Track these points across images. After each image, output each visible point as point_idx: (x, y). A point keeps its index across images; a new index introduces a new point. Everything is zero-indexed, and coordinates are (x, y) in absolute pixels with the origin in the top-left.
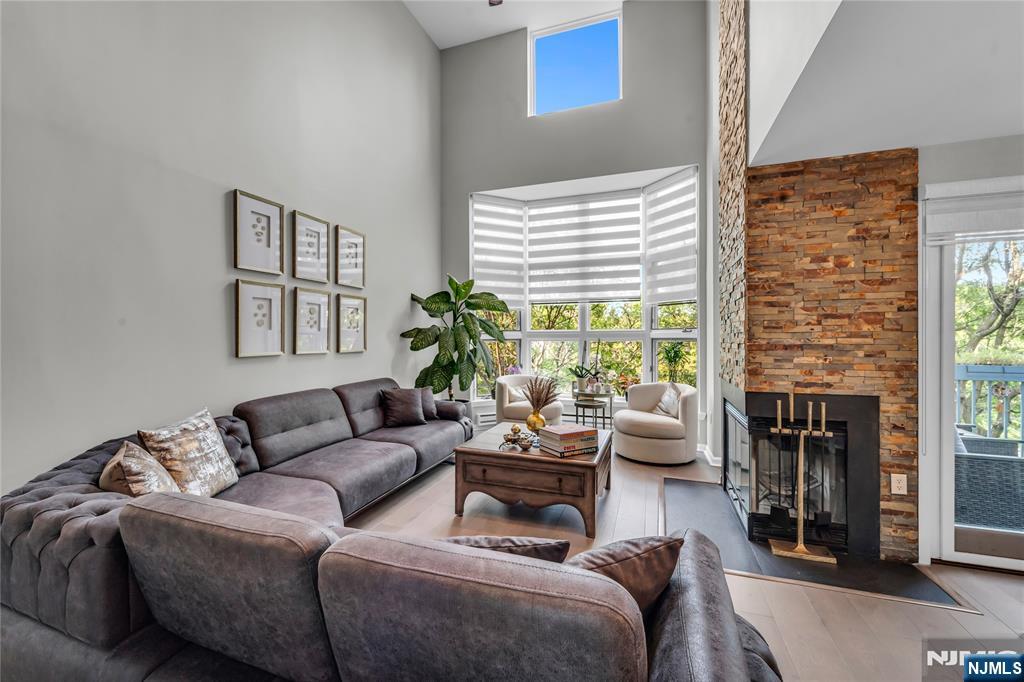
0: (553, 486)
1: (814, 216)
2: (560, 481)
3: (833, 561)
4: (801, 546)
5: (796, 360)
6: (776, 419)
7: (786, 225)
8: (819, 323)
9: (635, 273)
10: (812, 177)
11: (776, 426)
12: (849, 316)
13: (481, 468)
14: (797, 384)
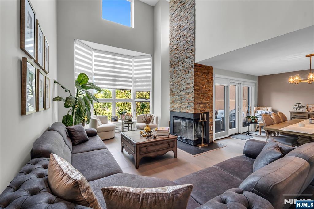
0: (167, 146)
1: (203, 76)
2: (169, 144)
3: (208, 145)
4: (203, 144)
5: (201, 106)
6: (200, 119)
7: (200, 77)
8: (203, 98)
9: (131, 82)
10: (202, 68)
11: (200, 120)
12: (206, 97)
13: (146, 148)
14: (201, 111)
